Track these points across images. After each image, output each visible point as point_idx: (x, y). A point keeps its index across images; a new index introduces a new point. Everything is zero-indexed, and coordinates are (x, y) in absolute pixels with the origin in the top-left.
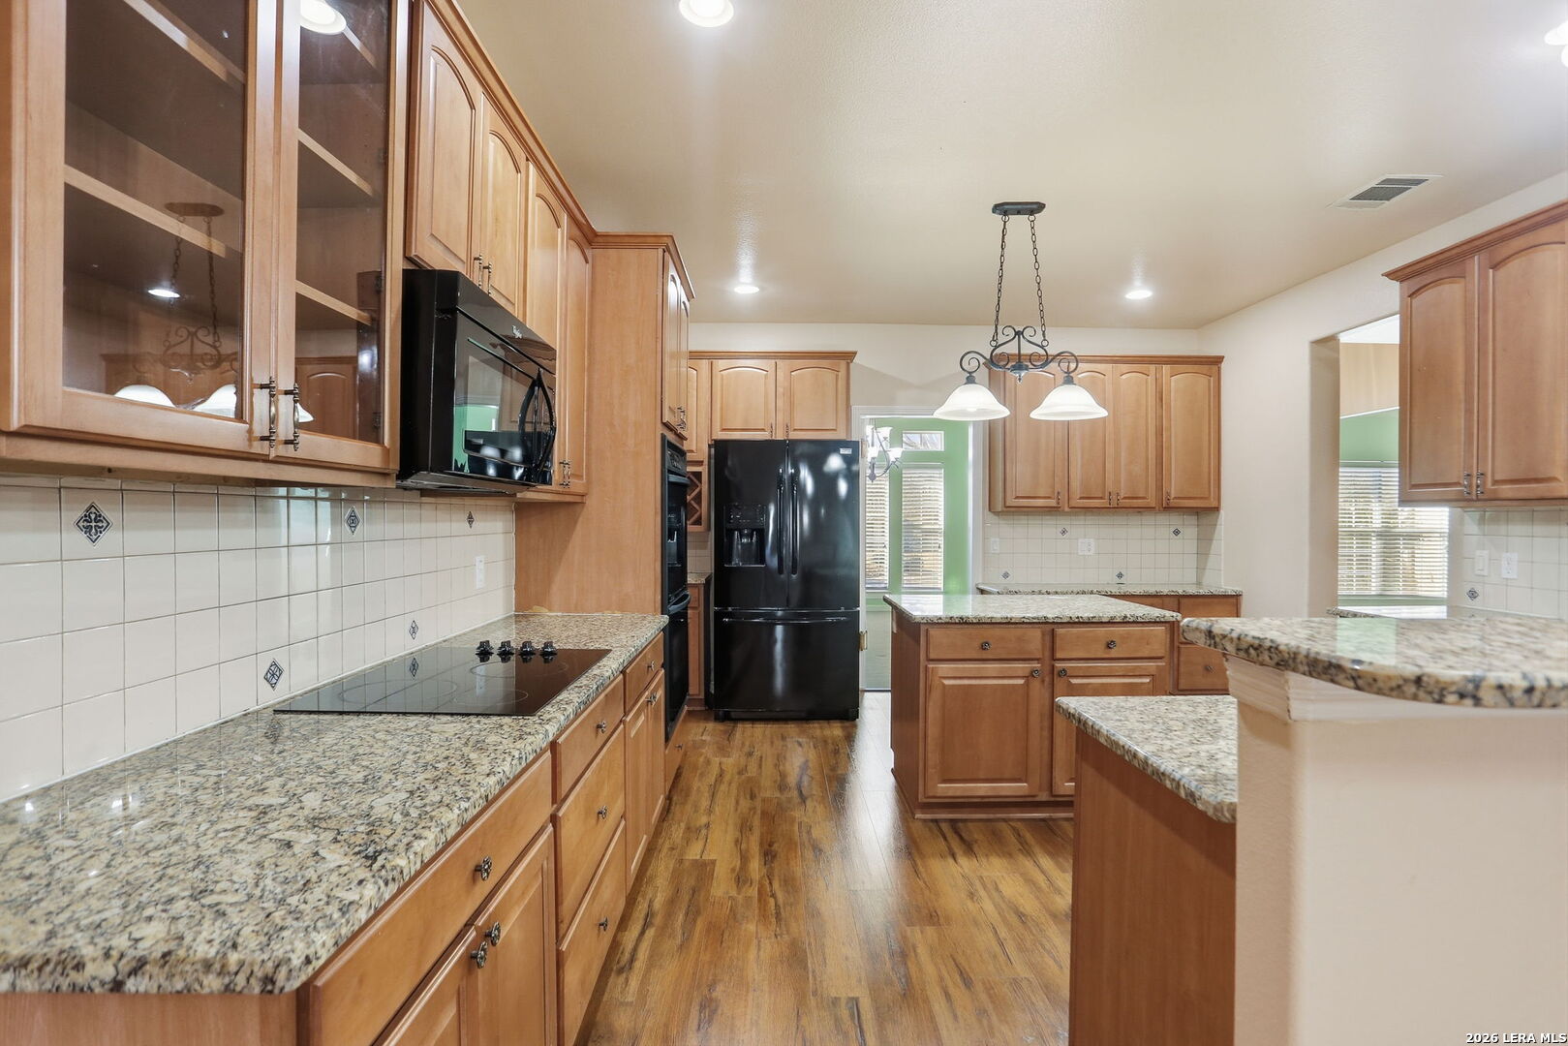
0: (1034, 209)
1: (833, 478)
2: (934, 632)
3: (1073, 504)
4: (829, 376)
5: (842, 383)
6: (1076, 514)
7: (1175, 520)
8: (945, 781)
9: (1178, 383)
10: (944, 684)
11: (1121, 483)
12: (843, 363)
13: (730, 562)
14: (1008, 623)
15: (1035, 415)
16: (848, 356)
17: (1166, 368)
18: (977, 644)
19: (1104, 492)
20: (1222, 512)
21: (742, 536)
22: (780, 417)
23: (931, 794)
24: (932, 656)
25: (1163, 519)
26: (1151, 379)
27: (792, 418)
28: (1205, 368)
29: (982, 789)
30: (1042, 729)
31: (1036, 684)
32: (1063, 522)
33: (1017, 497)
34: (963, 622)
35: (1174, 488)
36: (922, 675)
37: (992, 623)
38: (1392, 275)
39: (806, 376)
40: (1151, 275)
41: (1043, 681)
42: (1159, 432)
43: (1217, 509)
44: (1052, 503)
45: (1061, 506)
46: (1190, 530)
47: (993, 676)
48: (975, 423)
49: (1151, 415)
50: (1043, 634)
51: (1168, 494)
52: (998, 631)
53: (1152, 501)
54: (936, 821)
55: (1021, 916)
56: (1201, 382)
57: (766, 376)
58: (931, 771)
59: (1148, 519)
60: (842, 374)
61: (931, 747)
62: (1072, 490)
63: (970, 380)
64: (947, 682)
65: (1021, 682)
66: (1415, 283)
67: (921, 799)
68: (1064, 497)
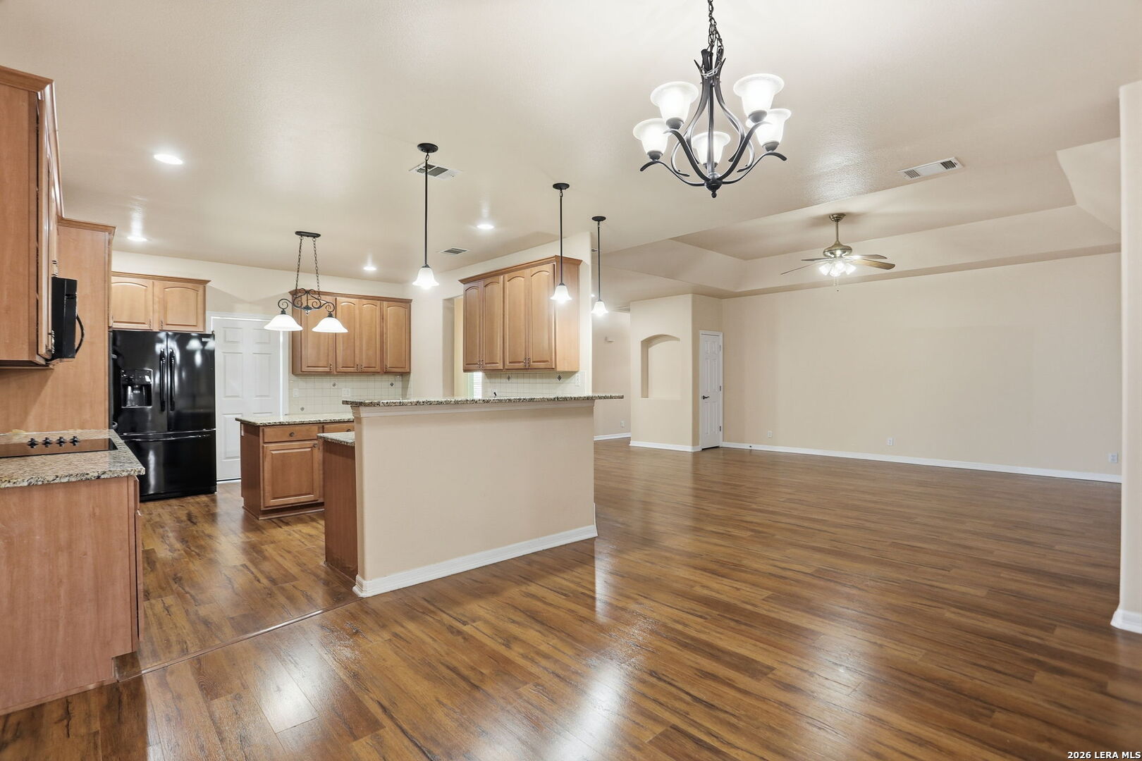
0: (316, 236)
1: (193, 353)
2: (267, 430)
3: (338, 370)
4: (192, 294)
5: (200, 298)
6: (341, 375)
7: (391, 378)
8: (274, 498)
9: (390, 311)
10: (272, 454)
11: (363, 359)
12: (201, 287)
13: (125, 405)
14: (302, 424)
15: (315, 329)
16: (205, 282)
17: (385, 303)
18: (288, 434)
19: (354, 364)
20: (412, 374)
21: (133, 389)
22: (157, 315)
23: (267, 505)
24: (266, 441)
25: (385, 377)
26: (378, 308)
27: (165, 317)
28: (403, 304)
29: (292, 500)
30: (319, 470)
31: (316, 450)
32: (332, 380)
33: (308, 367)
34: (281, 424)
35: (389, 363)
36: (261, 450)
37: (295, 424)
38: (462, 281)
39: (175, 292)
40: (376, 261)
41: (319, 449)
42: (382, 335)
43: (409, 373)
44: (327, 369)
45: (333, 372)
46: (398, 384)
47: (295, 448)
48: (284, 332)
49: (378, 327)
50: (319, 428)
51: (386, 366)
52: (297, 428)
53: (378, 369)
54: (270, 519)
55: (310, 536)
56: (402, 311)
57: (146, 290)
58: (266, 494)
59: (378, 378)
60: (201, 292)
61: (266, 483)
62: (338, 363)
63: (283, 312)
64: (273, 452)
65: (309, 449)
66: (468, 285)
67: (263, 508)
68: (333, 367)
